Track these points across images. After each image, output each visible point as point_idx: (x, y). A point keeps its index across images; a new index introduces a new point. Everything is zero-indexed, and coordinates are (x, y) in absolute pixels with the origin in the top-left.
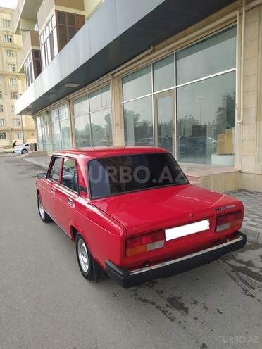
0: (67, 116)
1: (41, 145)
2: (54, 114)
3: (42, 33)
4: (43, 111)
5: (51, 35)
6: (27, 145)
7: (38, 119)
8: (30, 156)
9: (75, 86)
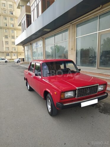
0: (42, 46)
1: (26, 59)
2: (34, 45)
3: (32, 5)
4: (29, 44)
5: (38, 5)
6: (20, 59)
7: (26, 47)
8: (22, 64)
9: (48, 30)
